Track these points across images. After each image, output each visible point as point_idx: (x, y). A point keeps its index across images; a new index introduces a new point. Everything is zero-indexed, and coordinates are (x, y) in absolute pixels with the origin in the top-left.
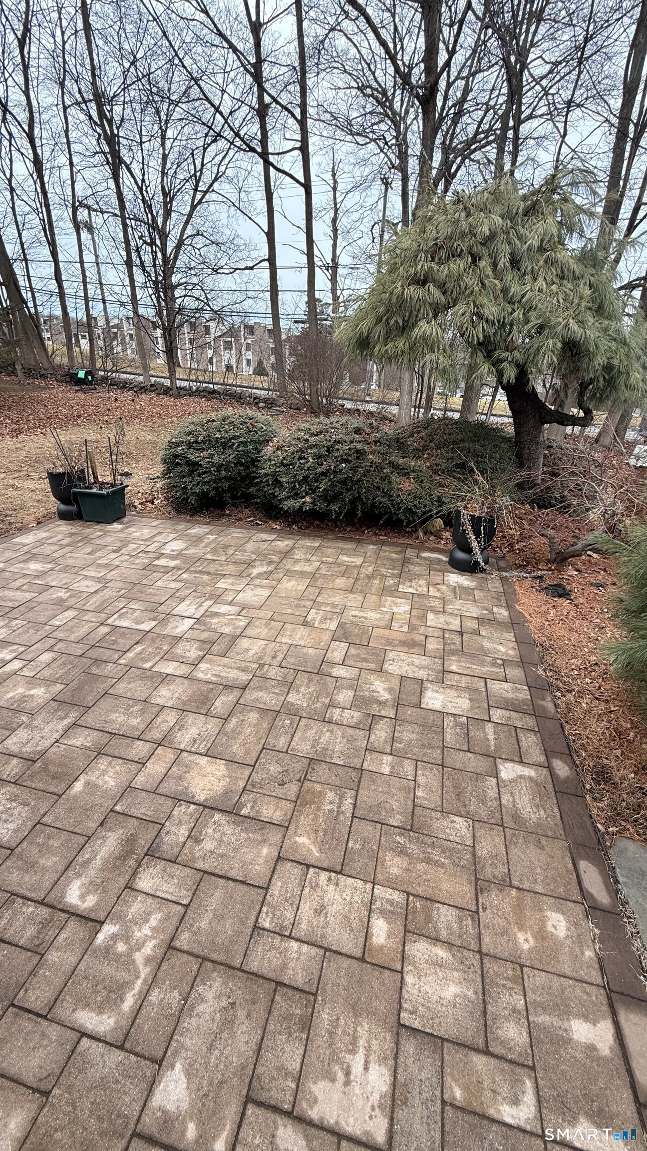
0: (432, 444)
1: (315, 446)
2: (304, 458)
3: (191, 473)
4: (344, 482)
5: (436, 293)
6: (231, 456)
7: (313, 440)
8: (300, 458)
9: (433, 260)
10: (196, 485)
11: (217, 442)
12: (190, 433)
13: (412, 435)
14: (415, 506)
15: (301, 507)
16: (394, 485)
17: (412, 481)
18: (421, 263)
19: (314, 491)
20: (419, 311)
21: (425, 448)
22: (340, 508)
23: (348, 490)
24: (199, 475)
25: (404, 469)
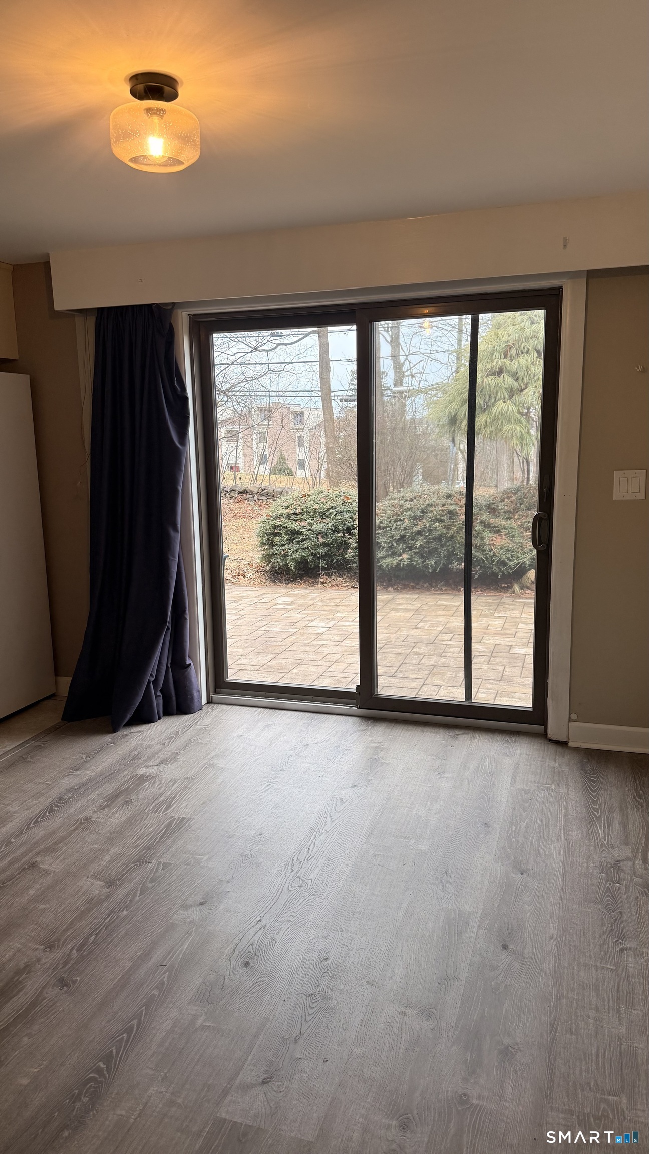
0: (522, 506)
1: (410, 509)
2: (400, 520)
3: (290, 541)
4: (439, 538)
5: (510, 381)
6: (329, 524)
7: (408, 505)
8: (396, 521)
9: (506, 357)
10: (295, 552)
11: (315, 512)
12: (287, 507)
13: (502, 501)
14: (508, 559)
15: (398, 564)
16: (487, 541)
17: (504, 537)
18: (495, 361)
19: (410, 548)
20: (497, 394)
21: (516, 510)
22: (436, 563)
23: (442, 546)
24: (298, 543)
25: (495, 527)
